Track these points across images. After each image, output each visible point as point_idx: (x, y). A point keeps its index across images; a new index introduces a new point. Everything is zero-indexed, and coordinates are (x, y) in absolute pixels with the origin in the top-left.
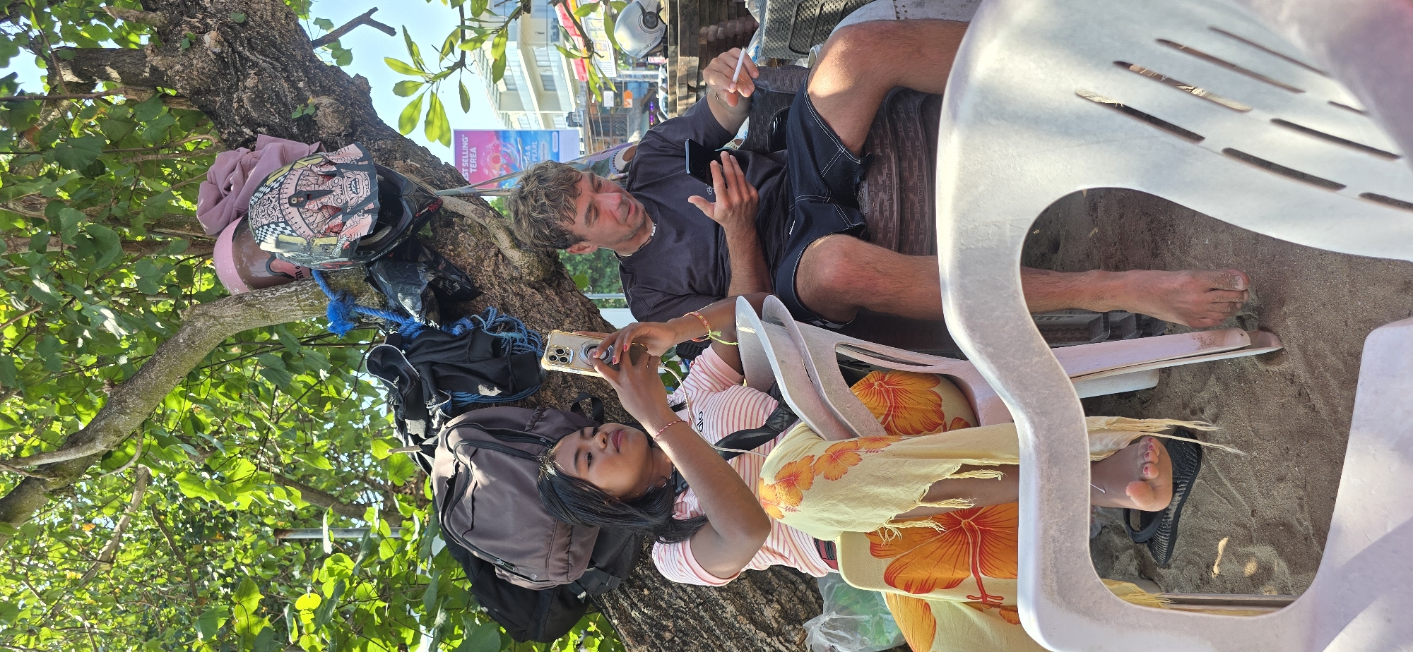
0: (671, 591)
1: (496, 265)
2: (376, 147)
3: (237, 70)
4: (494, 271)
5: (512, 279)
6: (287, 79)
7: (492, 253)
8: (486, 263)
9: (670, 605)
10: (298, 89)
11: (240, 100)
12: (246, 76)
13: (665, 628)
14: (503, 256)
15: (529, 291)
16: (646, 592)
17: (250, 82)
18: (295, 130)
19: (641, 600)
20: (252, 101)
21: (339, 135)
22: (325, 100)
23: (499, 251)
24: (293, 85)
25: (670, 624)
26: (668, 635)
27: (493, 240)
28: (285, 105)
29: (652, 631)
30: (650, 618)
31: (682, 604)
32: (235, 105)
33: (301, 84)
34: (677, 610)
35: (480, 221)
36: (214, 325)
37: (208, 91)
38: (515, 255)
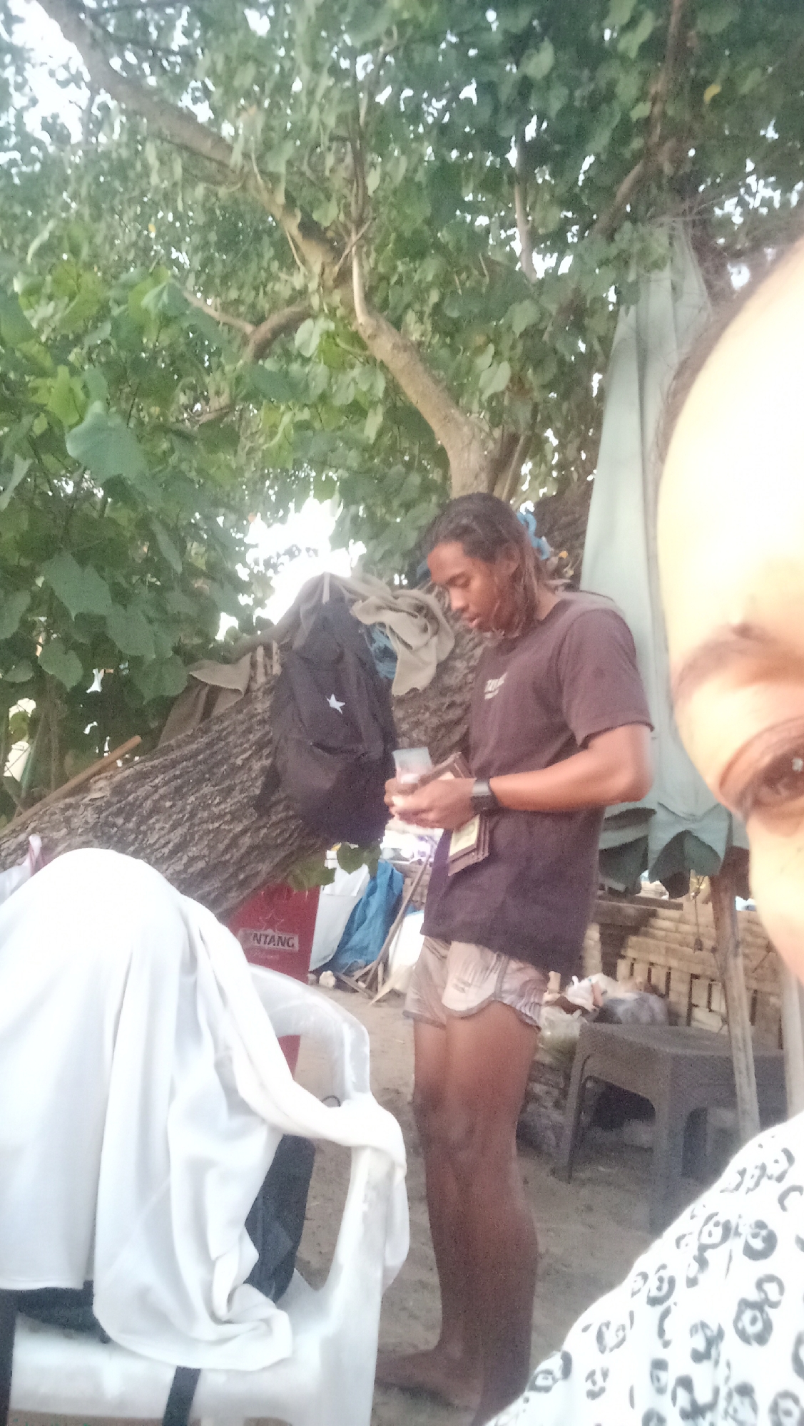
0: (166, 830)
9: (152, 829)
13: (127, 820)
16: (168, 804)
19: (163, 797)
25: (131, 825)
26: (120, 821)
29: (125, 805)
30: (140, 806)
31: (151, 841)
34: (145, 833)
36: (463, 442)
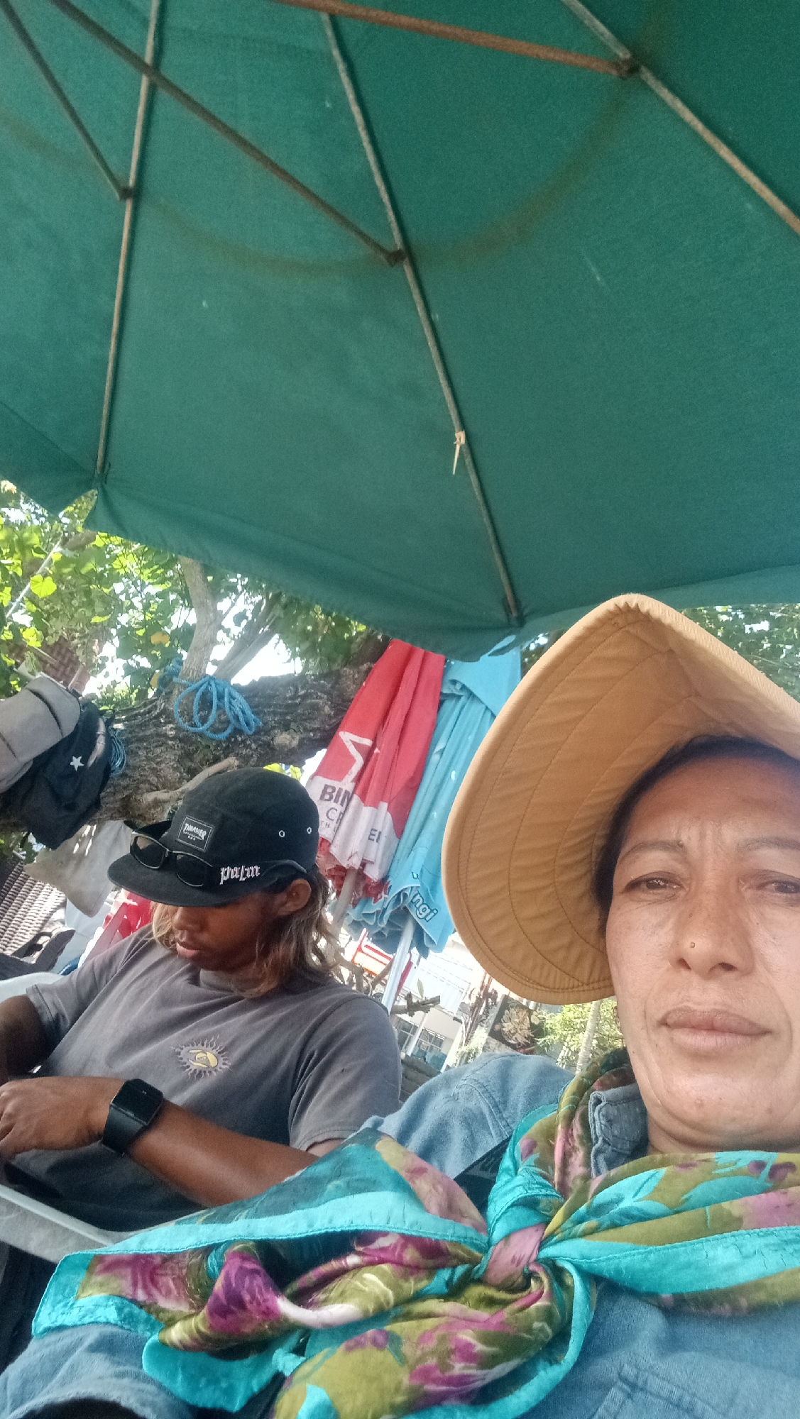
1: (151, 784)
2: (254, 756)
3: (338, 705)
4: (149, 781)
5: (138, 788)
6: (318, 729)
7: (159, 785)
8: (156, 779)
10: (311, 731)
11: (321, 698)
12: (331, 707)
14: (155, 791)
15: (126, 793)
17: (327, 709)
18: (289, 718)
20: (317, 704)
21: (272, 739)
22: (295, 743)
23: (158, 790)
24: (313, 730)
27: (165, 790)
28: (305, 720)
32: (319, 694)
33: (312, 734)
35: (180, 790)
37: (336, 682)
38: (150, 797)
